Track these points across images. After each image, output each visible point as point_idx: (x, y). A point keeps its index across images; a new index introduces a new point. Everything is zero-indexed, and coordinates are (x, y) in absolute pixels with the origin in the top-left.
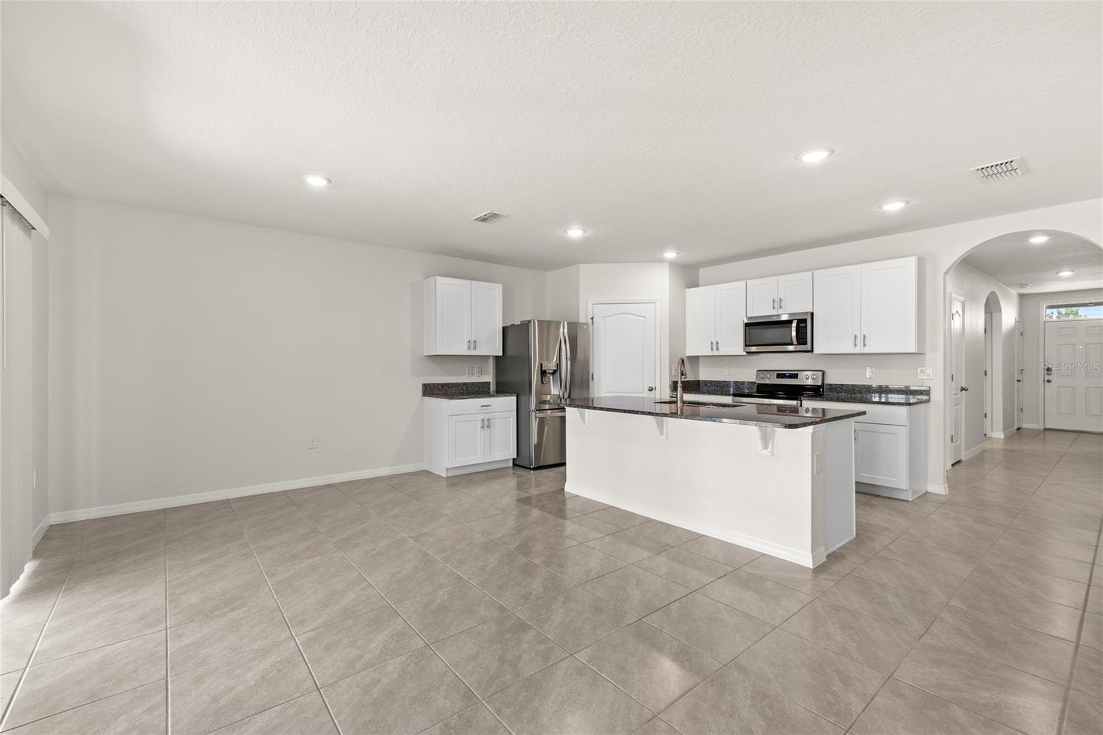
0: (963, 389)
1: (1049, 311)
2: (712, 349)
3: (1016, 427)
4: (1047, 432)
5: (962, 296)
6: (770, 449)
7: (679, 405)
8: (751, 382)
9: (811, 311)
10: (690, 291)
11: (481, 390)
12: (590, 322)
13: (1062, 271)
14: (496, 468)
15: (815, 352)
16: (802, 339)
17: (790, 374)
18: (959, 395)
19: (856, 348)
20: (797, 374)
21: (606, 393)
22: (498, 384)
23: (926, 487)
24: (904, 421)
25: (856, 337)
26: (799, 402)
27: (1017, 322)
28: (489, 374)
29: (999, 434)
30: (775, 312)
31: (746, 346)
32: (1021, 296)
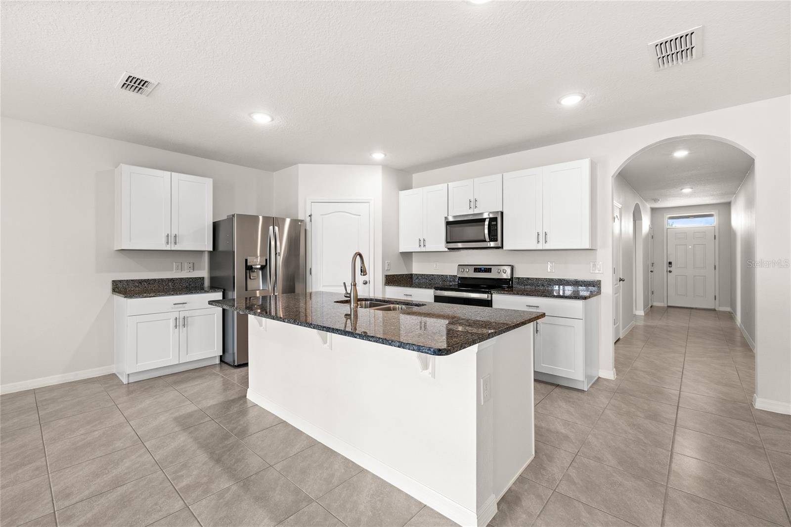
0: (621, 280)
1: (671, 221)
2: (420, 246)
3: (650, 306)
4: (669, 309)
5: (620, 204)
6: (430, 370)
7: (352, 306)
8: (454, 276)
9: (501, 210)
10: (403, 193)
11: (193, 285)
12: (308, 219)
13: (685, 188)
14: (197, 367)
15: (505, 248)
16: (493, 236)
17: (485, 268)
18: (618, 285)
19: (539, 244)
20: (491, 269)
21: (323, 286)
22: (212, 279)
23: (598, 373)
24: (580, 315)
25: (538, 235)
26: (490, 295)
27: (650, 228)
28: (204, 269)
29: (640, 312)
30: (471, 212)
31: (447, 242)
32: (653, 209)
